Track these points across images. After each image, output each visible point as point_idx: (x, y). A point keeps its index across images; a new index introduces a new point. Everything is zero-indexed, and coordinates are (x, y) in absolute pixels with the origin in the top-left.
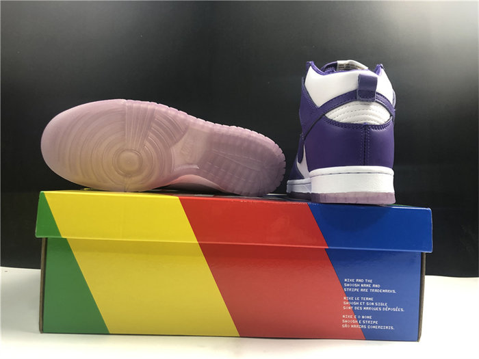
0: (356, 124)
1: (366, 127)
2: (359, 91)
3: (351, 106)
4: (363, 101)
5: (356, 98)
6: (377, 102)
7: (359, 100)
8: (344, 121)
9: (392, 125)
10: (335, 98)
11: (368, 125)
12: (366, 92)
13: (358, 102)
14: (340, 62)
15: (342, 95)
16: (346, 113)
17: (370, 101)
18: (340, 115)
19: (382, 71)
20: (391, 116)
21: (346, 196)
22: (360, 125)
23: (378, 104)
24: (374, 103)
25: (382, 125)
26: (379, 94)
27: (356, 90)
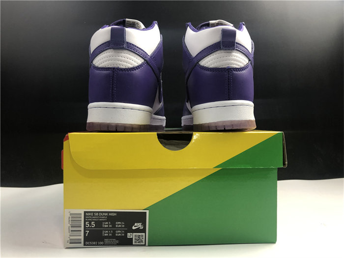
0: (221, 68)
1: (229, 70)
2: (223, 42)
3: (217, 55)
4: (226, 50)
5: (220, 48)
6: (236, 50)
7: (223, 49)
8: (212, 66)
9: (250, 68)
10: (205, 49)
11: (230, 69)
12: (228, 43)
13: (222, 51)
14: (211, 22)
15: (209, 46)
16: (213, 60)
17: (232, 50)
18: (209, 62)
19: (244, 27)
20: (249, 60)
21: (216, 125)
22: (224, 69)
23: (238, 52)
24: (235, 51)
25: (242, 68)
26: (238, 44)
27: (220, 42)
